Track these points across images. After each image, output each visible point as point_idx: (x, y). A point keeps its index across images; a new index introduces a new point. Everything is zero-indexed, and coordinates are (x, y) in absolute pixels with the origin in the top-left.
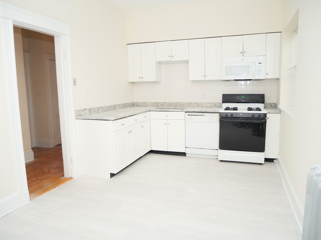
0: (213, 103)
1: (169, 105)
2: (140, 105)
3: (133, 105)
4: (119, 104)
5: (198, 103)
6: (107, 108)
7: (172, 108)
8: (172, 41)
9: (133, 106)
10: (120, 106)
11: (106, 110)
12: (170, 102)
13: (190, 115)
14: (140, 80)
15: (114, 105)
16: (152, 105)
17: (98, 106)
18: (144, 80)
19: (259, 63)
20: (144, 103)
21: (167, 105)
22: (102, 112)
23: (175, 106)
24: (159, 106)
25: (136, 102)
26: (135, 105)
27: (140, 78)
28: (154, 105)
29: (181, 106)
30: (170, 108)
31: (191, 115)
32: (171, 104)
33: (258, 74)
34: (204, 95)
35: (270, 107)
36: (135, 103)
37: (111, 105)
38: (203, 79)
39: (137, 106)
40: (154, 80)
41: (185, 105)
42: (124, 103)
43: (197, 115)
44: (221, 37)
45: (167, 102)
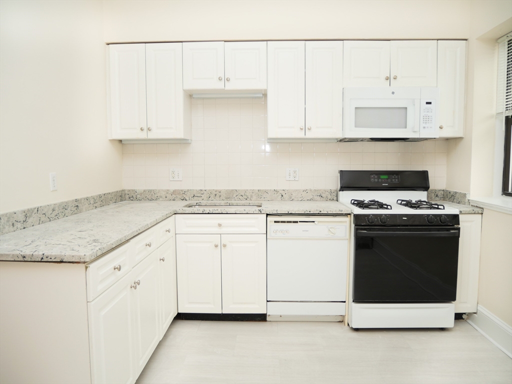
0: (315, 190)
1: (212, 196)
2: (138, 196)
3: (123, 197)
4: (89, 195)
5: (281, 192)
6: (53, 210)
7: (223, 203)
8: (225, 41)
9: (121, 200)
10: (92, 202)
11: (53, 215)
12: (215, 188)
13: (278, 222)
14: (143, 135)
15: (76, 201)
16: (169, 196)
17: (26, 208)
18: (152, 135)
19: (427, 103)
20: (150, 191)
21: (208, 196)
22: (40, 222)
23: (227, 198)
24: (187, 199)
25: (129, 191)
26: (127, 196)
27: (142, 129)
28: (174, 196)
29: (241, 197)
30: (215, 202)
31: (282, 222)
32: (217, 194)
33: (424, 127)
34: (295, 172)
35: (433, 197)
36: (126, 192)
37: (66, 200)
38: (301, 135)
39: (131, 198)
40: (180, 135)
41: (251, 196)
42: (101, 192)
43: (297, 222)
44: (343, 40)
45: (207, 188)
